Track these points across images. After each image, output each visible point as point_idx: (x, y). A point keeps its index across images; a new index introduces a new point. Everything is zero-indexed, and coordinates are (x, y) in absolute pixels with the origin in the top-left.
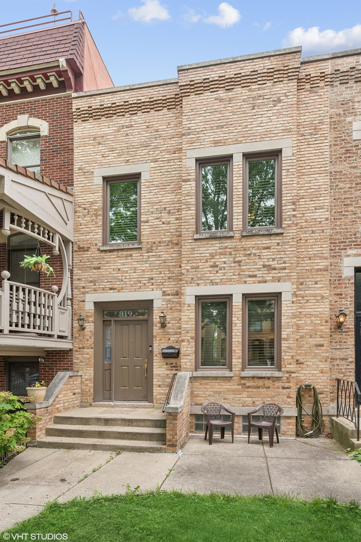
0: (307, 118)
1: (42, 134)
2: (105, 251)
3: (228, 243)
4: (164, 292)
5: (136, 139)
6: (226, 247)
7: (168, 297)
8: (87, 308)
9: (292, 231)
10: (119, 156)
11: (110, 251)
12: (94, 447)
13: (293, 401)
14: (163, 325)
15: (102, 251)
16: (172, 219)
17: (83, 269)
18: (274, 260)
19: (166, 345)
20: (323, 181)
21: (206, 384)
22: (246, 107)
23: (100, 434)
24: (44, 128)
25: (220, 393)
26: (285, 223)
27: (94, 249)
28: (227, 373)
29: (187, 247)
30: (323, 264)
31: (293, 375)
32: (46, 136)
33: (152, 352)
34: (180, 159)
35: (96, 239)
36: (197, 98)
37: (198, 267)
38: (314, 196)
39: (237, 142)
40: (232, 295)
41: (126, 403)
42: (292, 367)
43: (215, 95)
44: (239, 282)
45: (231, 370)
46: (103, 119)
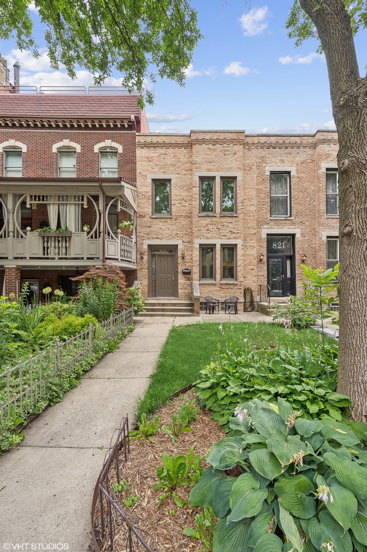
0: (247, 162)
1: (119, 152)
2: (154, 218)
3: (214, 219)
4: (183, 241)
5: (169, 161)
6: (213, 221)
7: (185, 244)
8: (144, 248)
9: (241, 216)
10: (160, 169)
11: (156, 218)
13: (242, 295)
14: (183, 258)
15: (152, 218)
16: (187, 204)
17: (142, 227)
18: (234, 229)
19: (185, 268)
20: (254, 192)
21: (205, 287)
22: (221, 154)
24: (120, 149)
25: (211, 291)
26: (239, 212)
27: (147, 217)
28: (214, 282)
29: (195, 219)
30: (254, 231)
31: (242, 283)
32: (121, 153)
33: (177, 271)
34: (191, 174)
35: (149, 211)
36: (199, 146)
37: (200, 230)
38: (250, 200)
39: (217, 171)
40: (216, 244)
41: (165, 298)
42: (242, 279)
43: (207, 146)
44: (219, 238)
45: (216, 281)
46: (152, 148)
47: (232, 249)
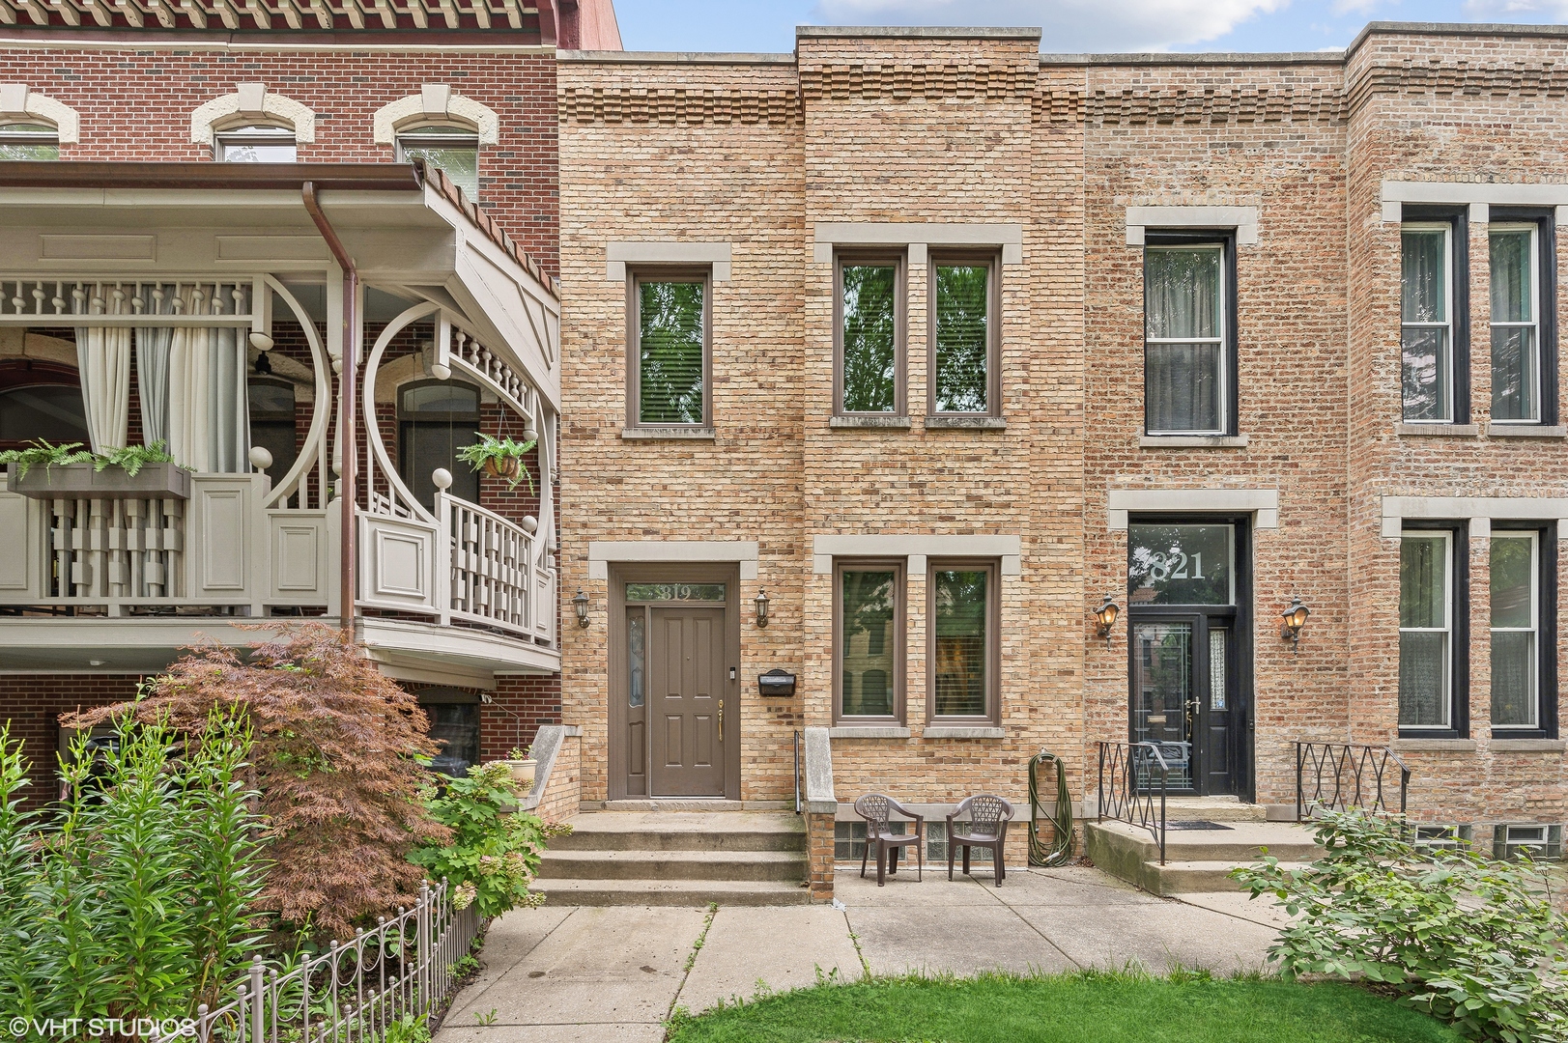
0: (1047, 185)
1: (483, 140)
2: (634, 441)
3: (899, 442)
4: (763, 545)
5: (702, 181)
6: (895, 452)
7: (771, 557)
8: (592, 576)
9: (1020, 428)
10: (664, 217)
11: (646, 442)
12: (656, 898)
13: (1023, 789)
14: (762, 622)
15: (626, 441)
16: (779, 378)
17: (584, 481)
18: (987, 485)
19: (769, 667)
20: (1073, 324)
21: (856, 754)
22: (935, 144)
23: (660, 870)
24: (488, 126)
25: (883, 773)
26: (1009, 408)
27: (607, 434)
28: (898, 731)
29: (815, 445)
30: (1074, 500)
31: (1024, 734)
32: (492, 147)
33: (736, 682)
34: (800, 243)
35: (612, 411)
36: (836, 105)
37: (838, 492)
38: (1057, 357)
39: (917, 219)
40: (905, 558)
41: (683, 801)
42: (1021, 717)
43: (872, 106)
44: (920, 530)
45: (904, 724)
46: (627, 123)
47: (981, 580)
